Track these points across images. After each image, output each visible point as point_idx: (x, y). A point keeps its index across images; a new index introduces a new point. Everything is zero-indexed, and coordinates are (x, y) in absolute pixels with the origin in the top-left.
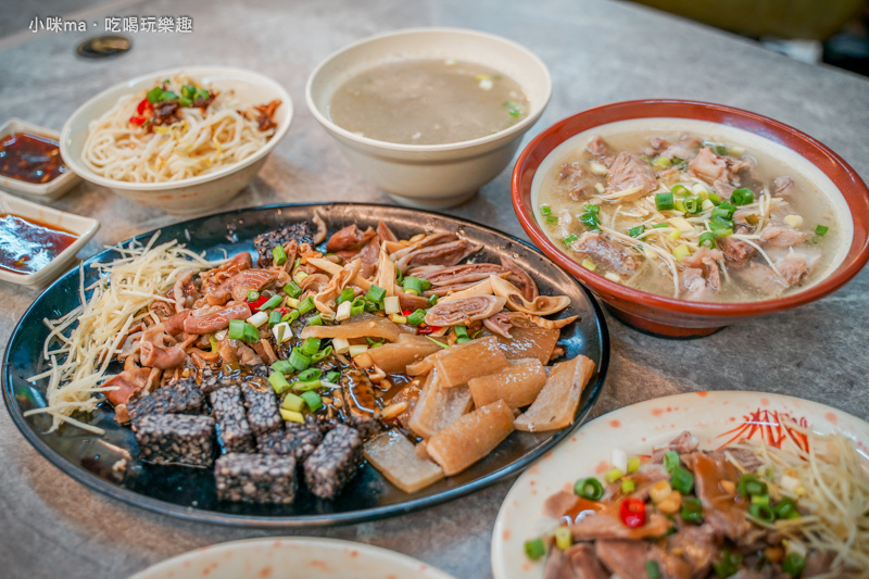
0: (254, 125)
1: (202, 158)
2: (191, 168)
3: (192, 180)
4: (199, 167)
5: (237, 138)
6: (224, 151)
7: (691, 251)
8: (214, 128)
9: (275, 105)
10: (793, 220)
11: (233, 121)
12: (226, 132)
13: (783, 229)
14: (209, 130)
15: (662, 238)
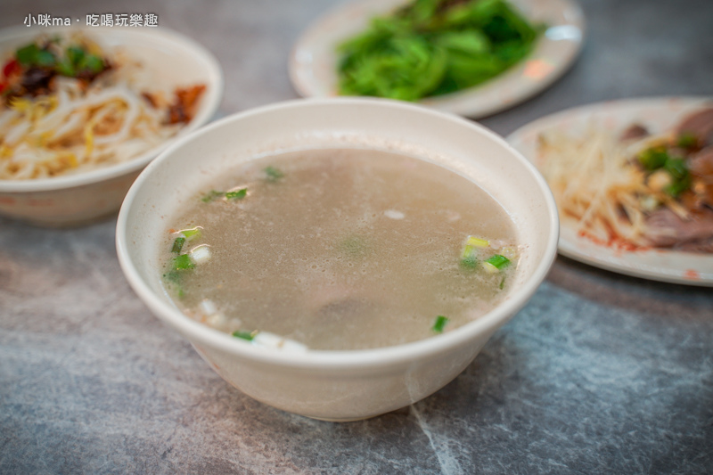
0: (160, 114)
1: (65, 153)
2: (46, 165)
3: (45, 183)
4: (56, 165)
5: (124, 131)
6: (101, 147)
8: (93, 111)
9: (199, 91)
11: (124, 105)
12: (110, 120)
14: (84, 114)
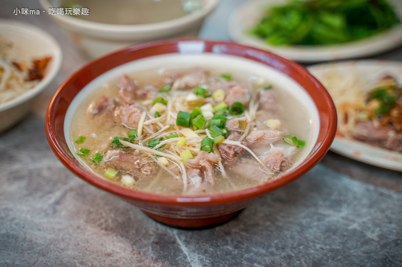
0: (24, 75)
5: (2, 85)
7: (194, 155)
9: (47, 61)
10: (273, 123)
11: (2, 70)
13: (266, 131)
15: (172, 147)
